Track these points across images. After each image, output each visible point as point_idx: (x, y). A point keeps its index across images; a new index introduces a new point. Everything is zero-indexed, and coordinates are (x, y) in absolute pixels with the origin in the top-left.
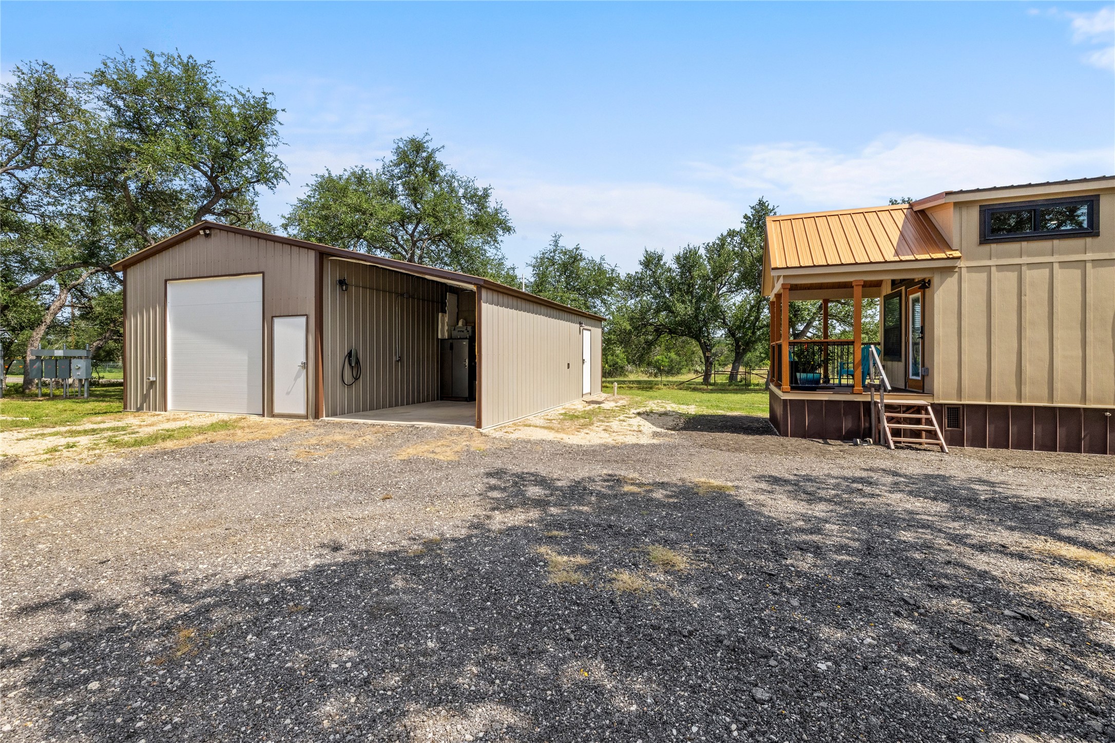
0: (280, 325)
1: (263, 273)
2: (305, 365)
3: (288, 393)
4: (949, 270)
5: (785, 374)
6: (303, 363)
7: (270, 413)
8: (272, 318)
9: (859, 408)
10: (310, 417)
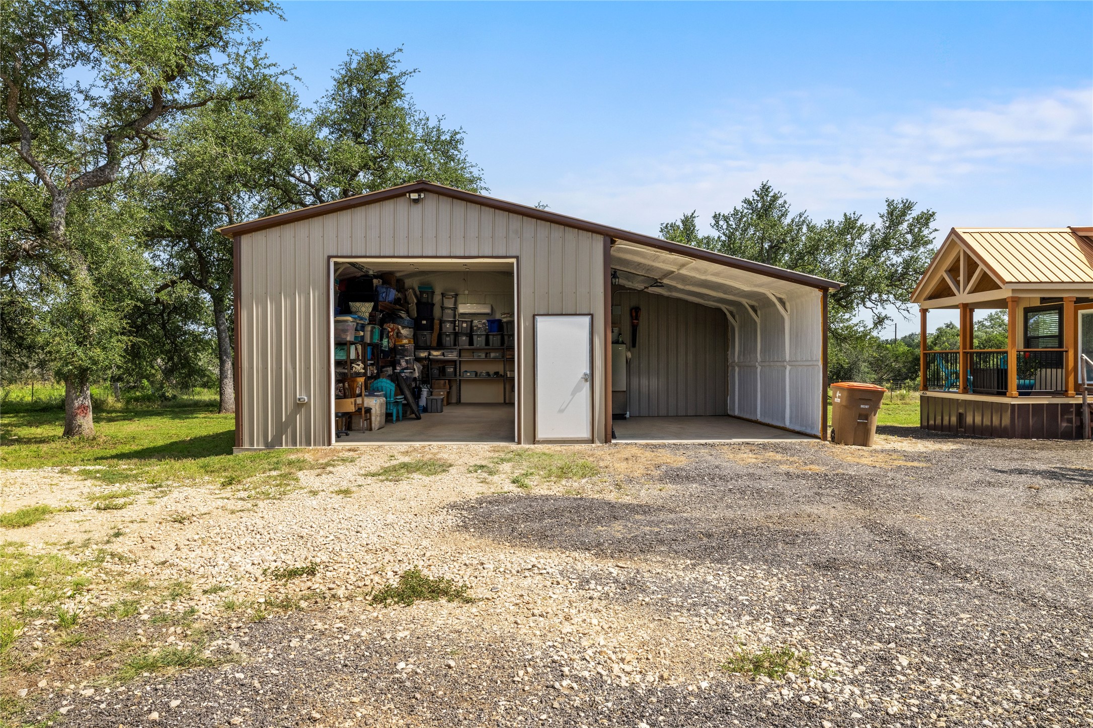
0: (547, 326)
1: (518, 258)
2: (590, 378)
3: (561, 411)
5: (1013, 380)
6: (585, 374)
7: (532, 440)
8: (534, 316)
9: (1073, 409)
10: (596, 439)
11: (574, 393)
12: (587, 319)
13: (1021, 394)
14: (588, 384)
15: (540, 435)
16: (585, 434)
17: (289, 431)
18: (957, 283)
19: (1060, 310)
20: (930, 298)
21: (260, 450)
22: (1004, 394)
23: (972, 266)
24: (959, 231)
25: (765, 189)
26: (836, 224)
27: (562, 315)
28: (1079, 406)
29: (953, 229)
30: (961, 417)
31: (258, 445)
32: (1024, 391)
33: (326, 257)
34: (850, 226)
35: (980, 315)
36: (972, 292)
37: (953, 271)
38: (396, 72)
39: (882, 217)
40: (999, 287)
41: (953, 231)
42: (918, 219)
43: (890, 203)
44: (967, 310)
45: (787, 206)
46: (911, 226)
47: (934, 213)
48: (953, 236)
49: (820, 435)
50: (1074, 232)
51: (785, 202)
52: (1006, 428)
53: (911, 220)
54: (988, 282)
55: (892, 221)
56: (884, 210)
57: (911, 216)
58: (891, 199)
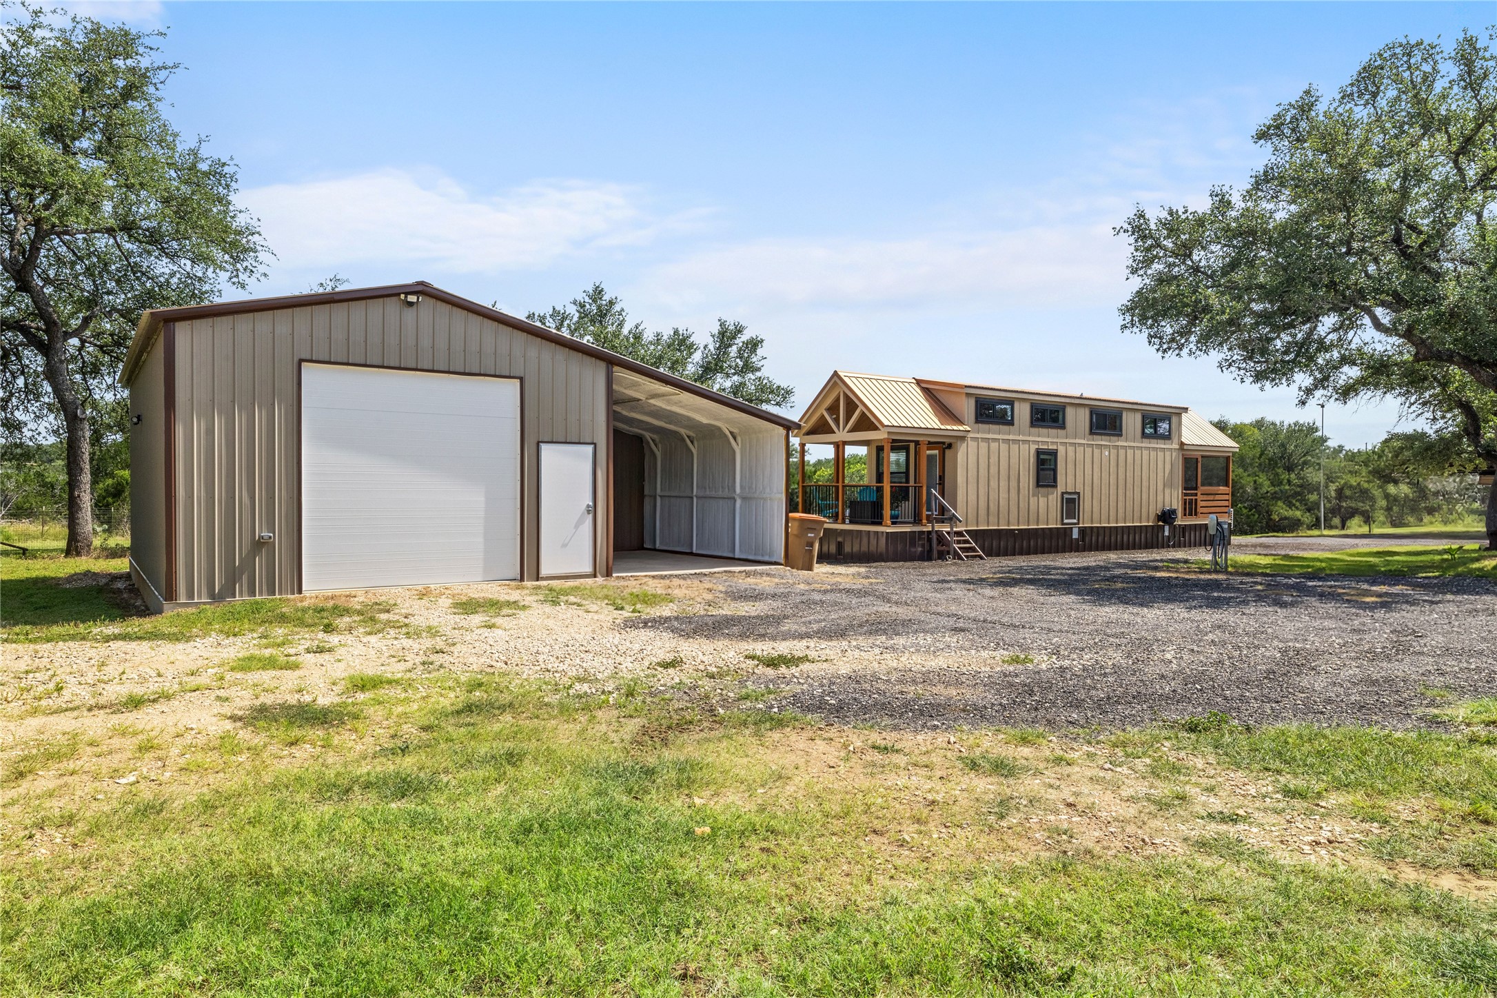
0: (549, 454)
1: (521, 379)
2: (593, 510)
3: (564, 545)
4: (963, 438)
5: (887, 512)
6: (588, 506)
7: (535, 576)
8: (538, 443)
9: (925, 536)
10: (598, 575)
11: (577, 527)
12: (590, 449)
13: (893, 523)
14: (591, 516)
15: (544, 572)
16: (588, 569)
17: (245, 578)
18: (837, 421)
19: (907, 449)
20: (809, 433)
21: (204, 603)
22: (880, 524)
23: (851, 405)
24: (842, 374)
25: (598, 292)
26: (665, 337)
27: (579, 443)
28: (929, 533)
29: (835, 372)
30: (840, 546)
31: (200, 597)
32: (895, 520)
33: (296, 360)
34: (681, 343)
35: (850, 450)
36: (852, 430)
37: (833, 409)
38: (145, 63)
39: (713, 336)
40: (876, 428)
41: (836, 373)
42: (746, 344)
43: (722, 324)
44: (839, 447)
45: (624, 314)
46: (739, 350)
47: (762, 341)
48: (835, 378)
49: (783, 561)
50: (919, 382)
51: (622, 310)
52: (881, 554)
53: (741, 344)
54: (867, 423)
55: (722, 341)
56: (716, 329)
57: (742, 340)
58: (724, 318)
